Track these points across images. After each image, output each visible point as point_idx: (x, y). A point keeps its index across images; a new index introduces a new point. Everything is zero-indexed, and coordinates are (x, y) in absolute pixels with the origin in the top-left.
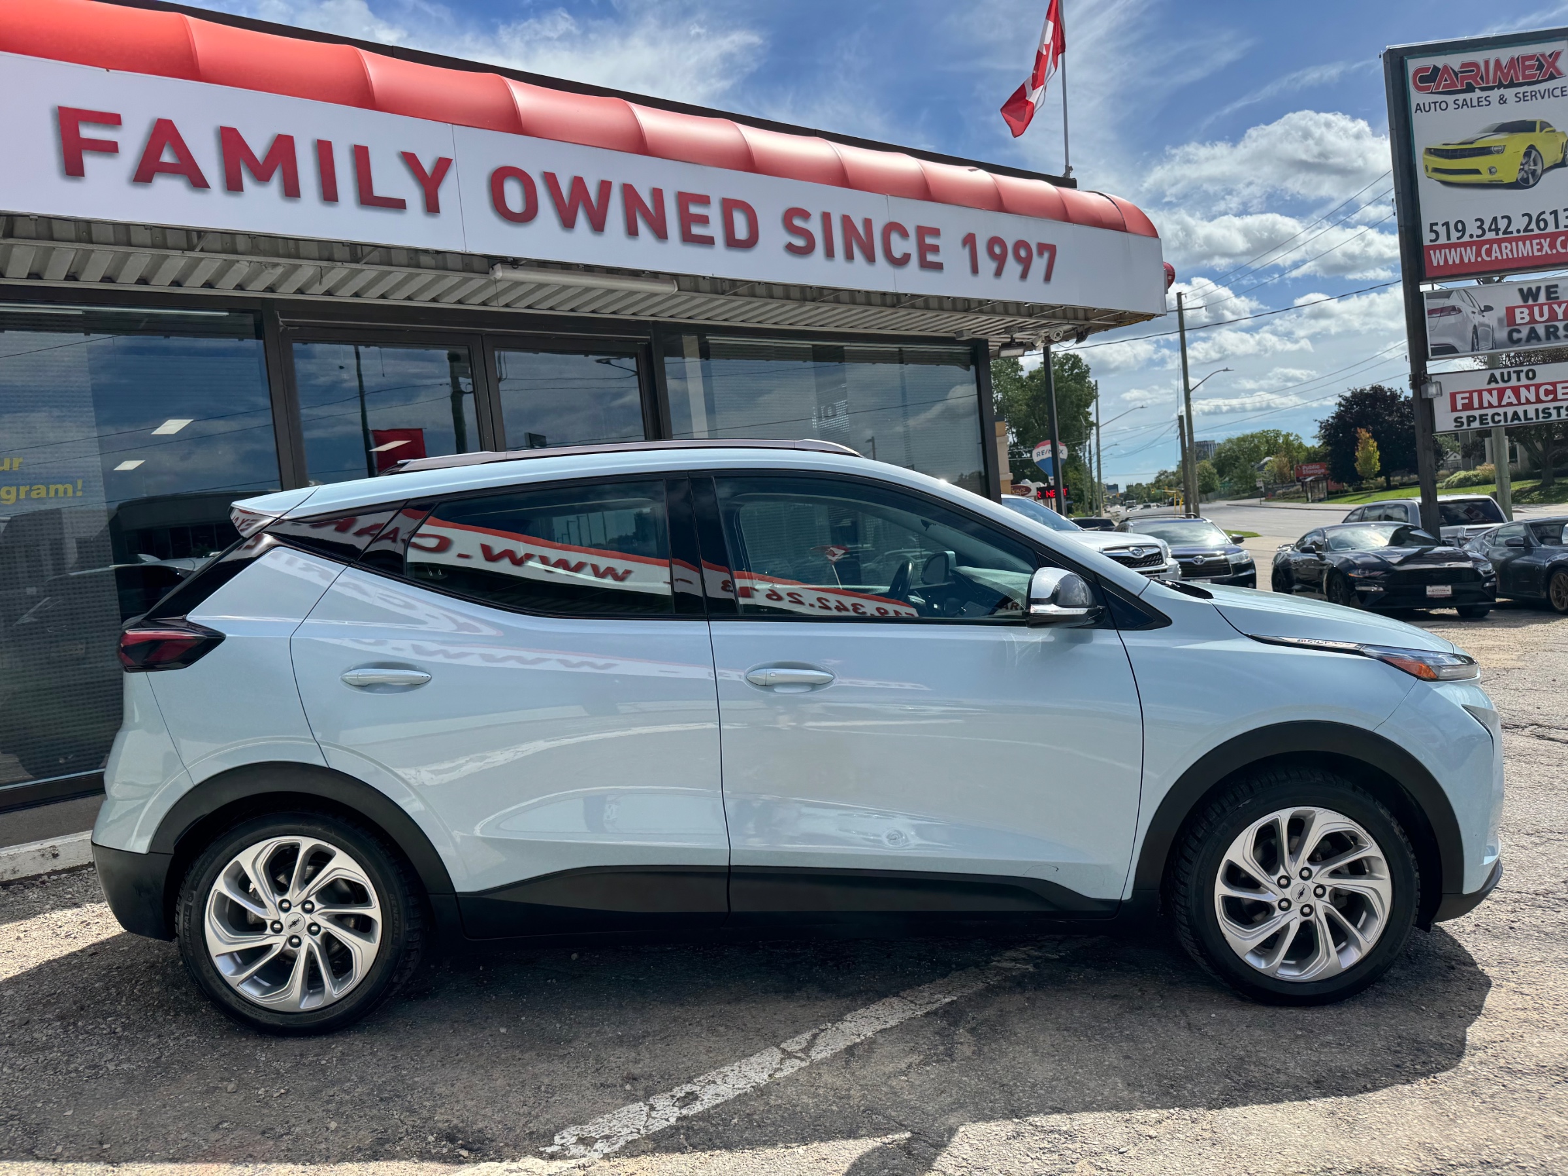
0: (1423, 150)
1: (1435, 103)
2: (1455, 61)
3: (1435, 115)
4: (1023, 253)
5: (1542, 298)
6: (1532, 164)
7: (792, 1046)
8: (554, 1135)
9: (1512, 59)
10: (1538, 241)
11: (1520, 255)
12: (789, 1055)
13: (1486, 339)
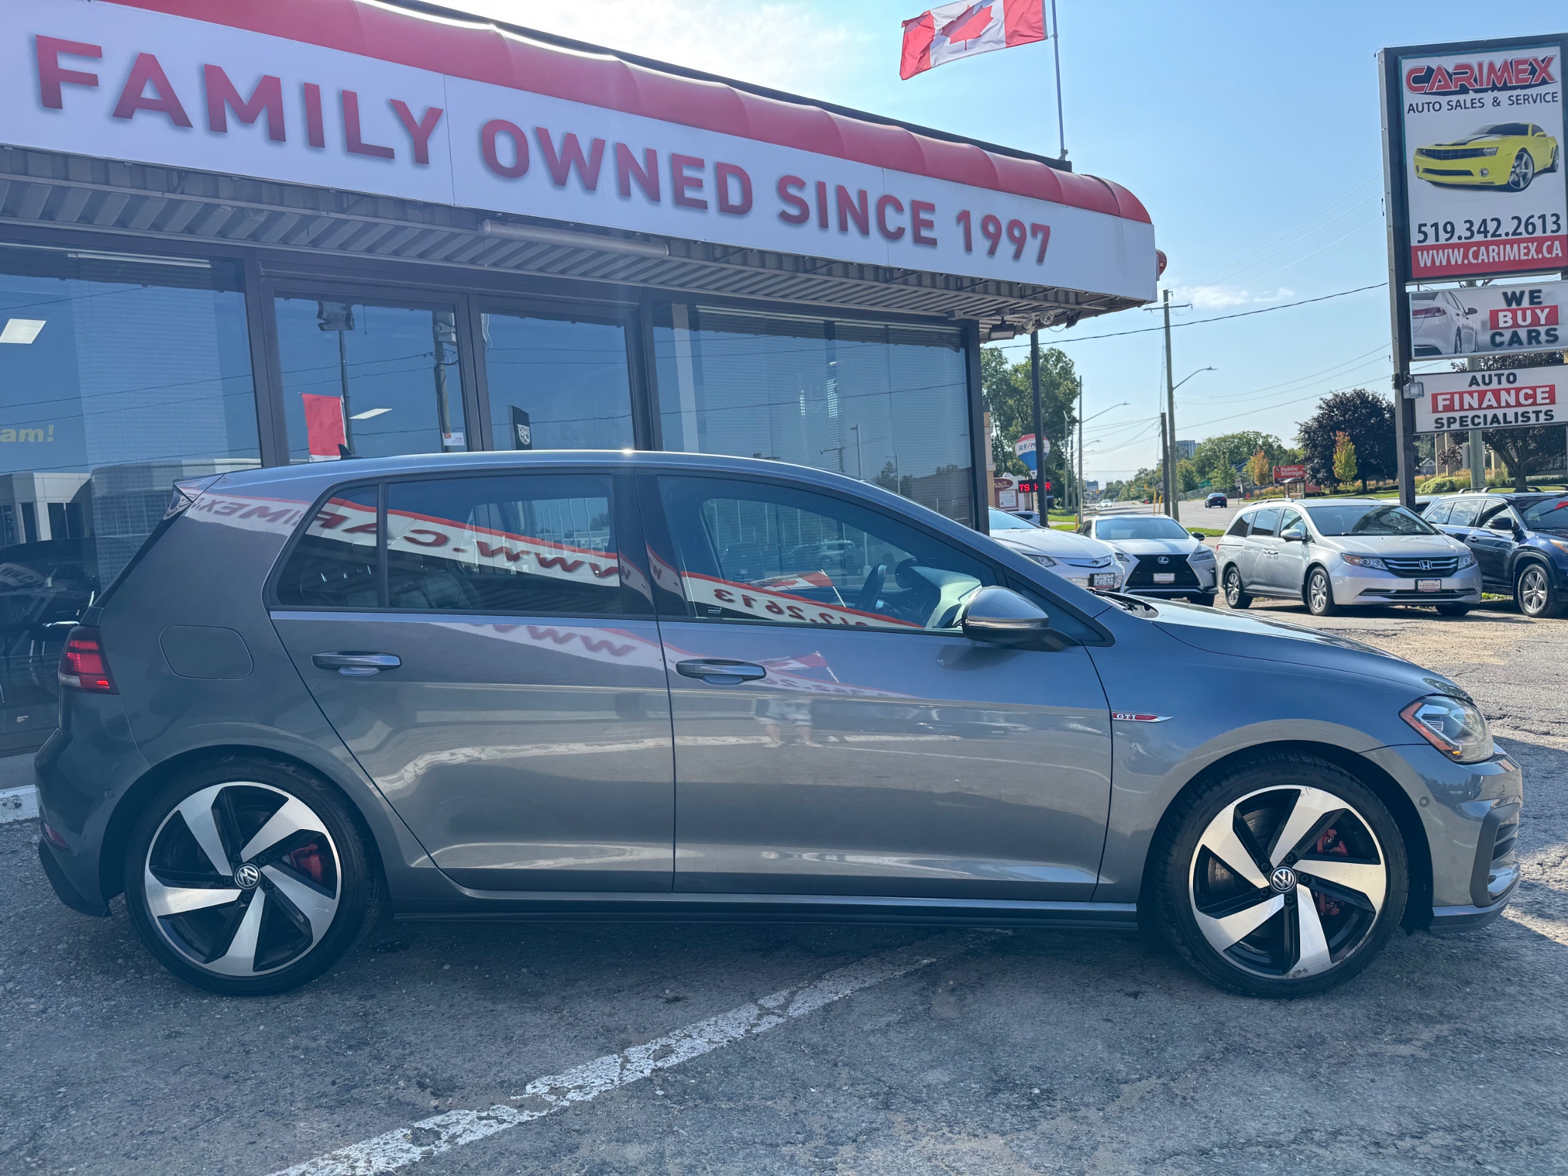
0: (1415, 150)
1: (1428, 103)
2: (1449, 63)
3: (1429, 116)
4: (1017, 233)
5: (1526, 303)
6: (1523, 167)
7: (769, 1002)
8: (526, 1085)
9: (1506, 62)
10: (1526, 245)
11: (1507, 259)
12: (765, 1012)
13: (1469, 342)
